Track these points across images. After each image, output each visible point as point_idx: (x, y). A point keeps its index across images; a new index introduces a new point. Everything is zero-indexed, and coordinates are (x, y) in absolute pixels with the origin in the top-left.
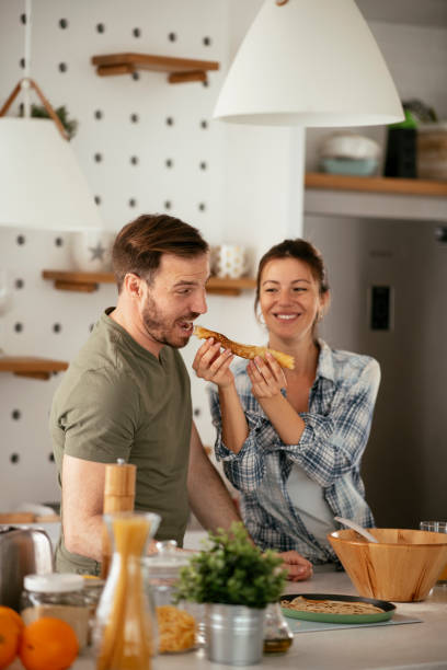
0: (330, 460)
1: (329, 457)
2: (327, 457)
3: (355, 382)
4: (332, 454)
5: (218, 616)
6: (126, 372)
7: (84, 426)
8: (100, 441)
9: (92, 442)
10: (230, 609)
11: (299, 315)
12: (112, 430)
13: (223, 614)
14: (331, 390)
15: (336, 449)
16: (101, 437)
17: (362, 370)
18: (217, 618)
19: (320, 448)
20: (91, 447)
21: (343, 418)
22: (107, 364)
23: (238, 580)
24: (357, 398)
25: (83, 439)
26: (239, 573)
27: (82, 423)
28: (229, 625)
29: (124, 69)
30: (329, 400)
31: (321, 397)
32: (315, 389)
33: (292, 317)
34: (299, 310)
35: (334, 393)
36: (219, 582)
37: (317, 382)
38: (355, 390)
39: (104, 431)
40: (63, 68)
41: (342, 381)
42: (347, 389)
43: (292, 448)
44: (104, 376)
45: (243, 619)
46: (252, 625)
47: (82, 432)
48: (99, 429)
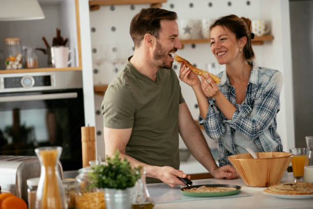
0: (250, 127)
1: (249, 125)
2: (248, 126)
3: (267, 84)
4: (251, 124)
5: (107, 194)
6: (126, 85)
7: (108, 112)
8: (115, 119)
9: (112, 119)
10: (112, 191)
11: (226, 51)
12: (119, 113)
13: (110, 193)
14: (256, 89)
15: (254, 121)
16: (115, 117)
17: (271, 77)
18: (107, 195)
19: (243, 121)
20: (111, 122)
21: (260, 105)
22: (119, 82)
24: (268, 93)
25: (108, 118)
27: (107, 111)
28: (113, 198)
30: (255, 94)
31: (251, 93)
32: (248, 89)
33: (223, 53)
34: (225, 50)
35: (257, 90)
37: (249, 85)
38: (267, 89)
39: (115, 114)
41: (261, 84)
42: (264, 88)
43: (229, 121)
44: (116, 88)
45: (119, 195)
46: (123, 198)
47: (108, 115)
48: (114, 113)
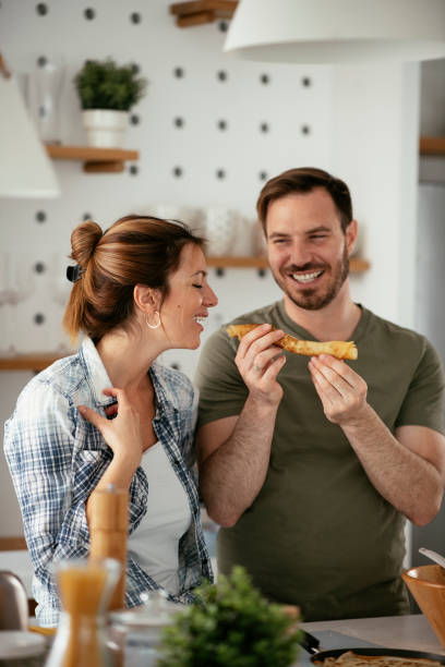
23: (232, 645)
26: (236, 637)
29: (203, 18)
36: (210, 647)
40: (135, 18)
